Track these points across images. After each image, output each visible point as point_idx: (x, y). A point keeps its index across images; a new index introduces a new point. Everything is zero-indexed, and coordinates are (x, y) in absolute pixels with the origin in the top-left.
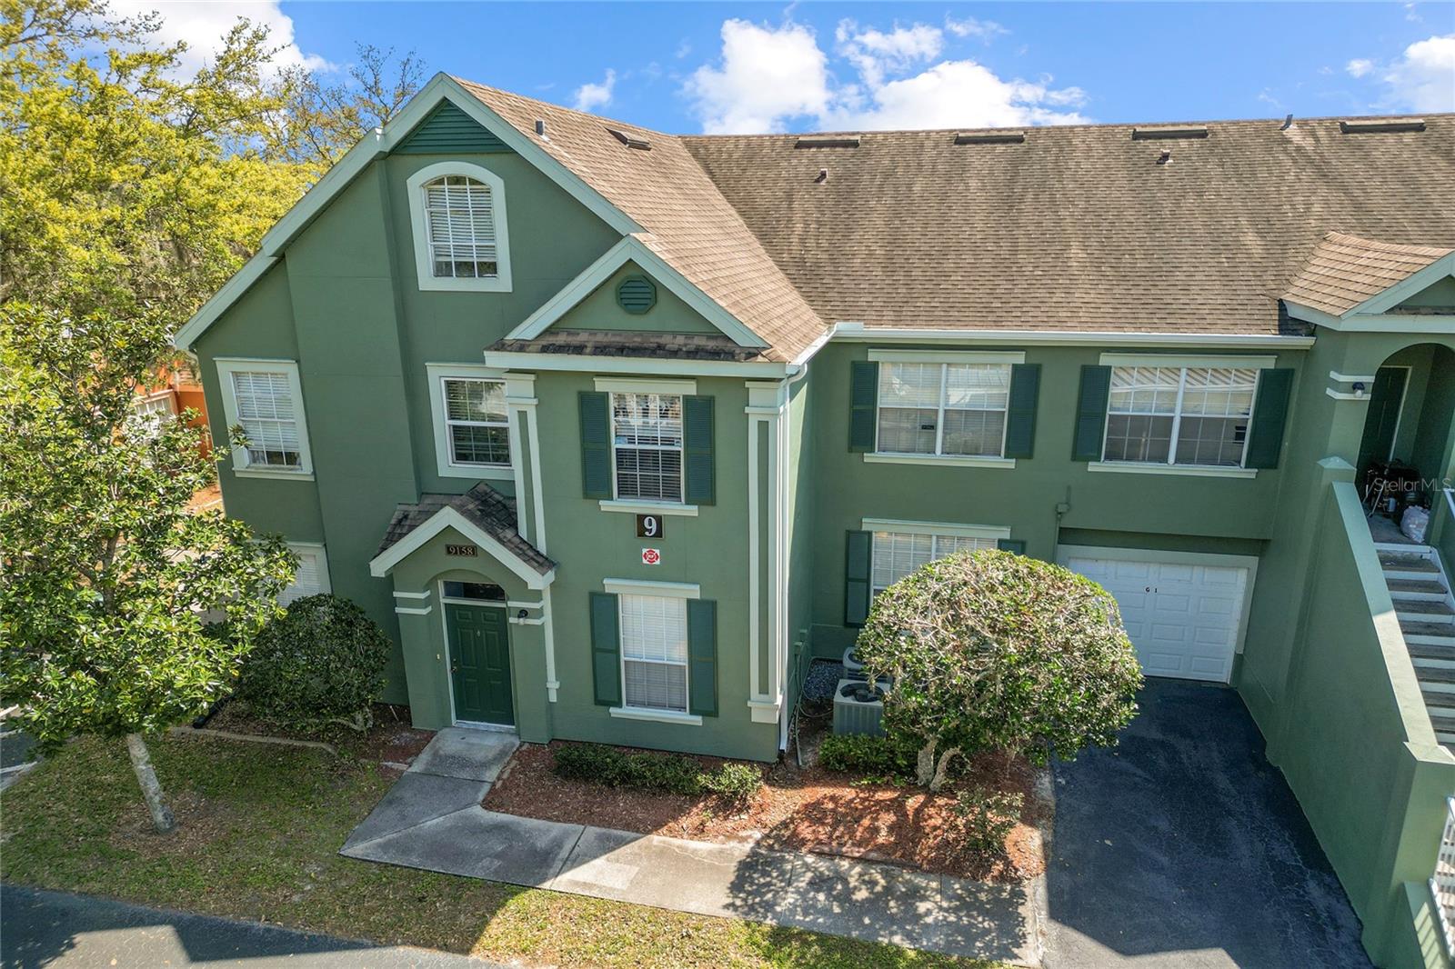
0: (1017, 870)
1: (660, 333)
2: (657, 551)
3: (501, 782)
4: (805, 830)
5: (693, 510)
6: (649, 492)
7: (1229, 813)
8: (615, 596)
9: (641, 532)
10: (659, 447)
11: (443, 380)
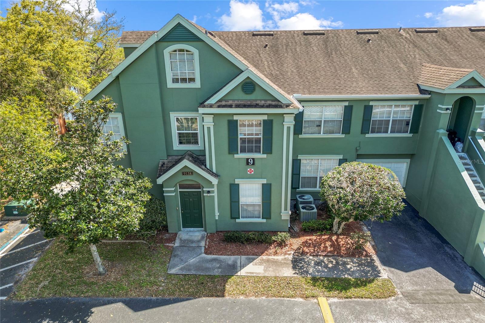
0: (369, 253)
1: (256, 100)
2: (253, 169)
3: (207, 246)
4: (306, 250)
5: (265, 156)
6: (250, 151)
7: (417, 231)
8: (238, 185)
9: (248, 163)
10: (254, 137)
11: (175, 118)
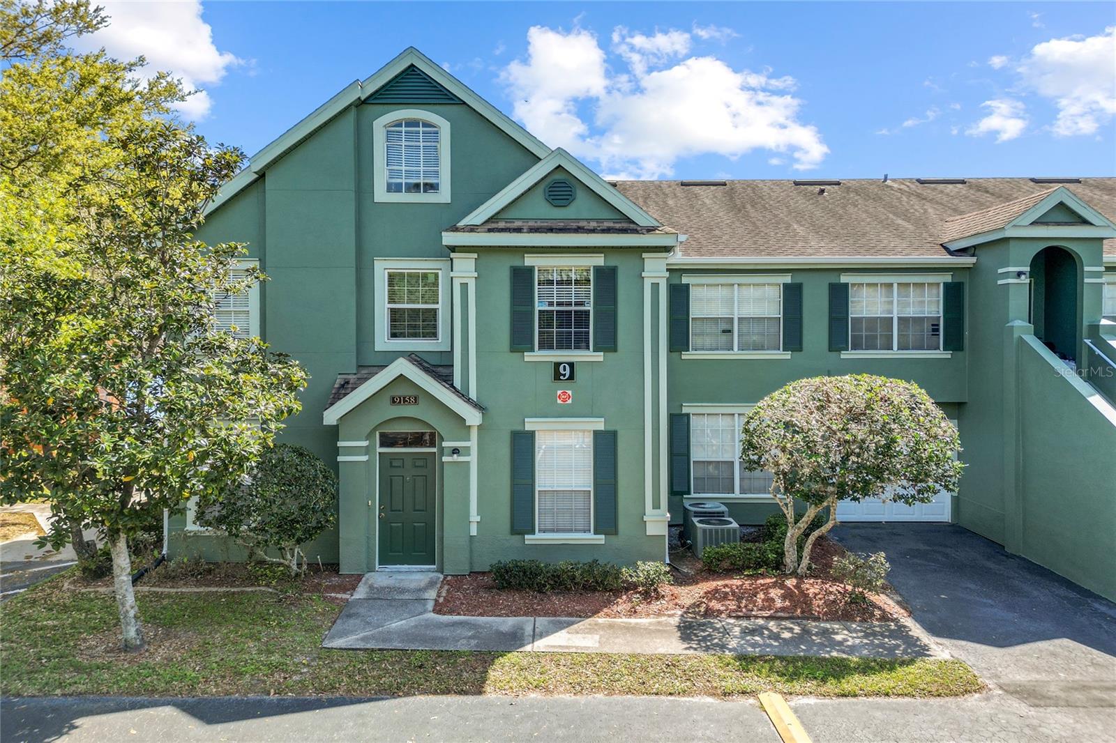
0: (891, 614)
1: (578, 221)
2: (570, 392)
3: (442, 598)
5: (599, 357)
6: (564, 344)
8: (532, 434)
9: (557, 376)
10: (573, 308)
11: (386, 271)
